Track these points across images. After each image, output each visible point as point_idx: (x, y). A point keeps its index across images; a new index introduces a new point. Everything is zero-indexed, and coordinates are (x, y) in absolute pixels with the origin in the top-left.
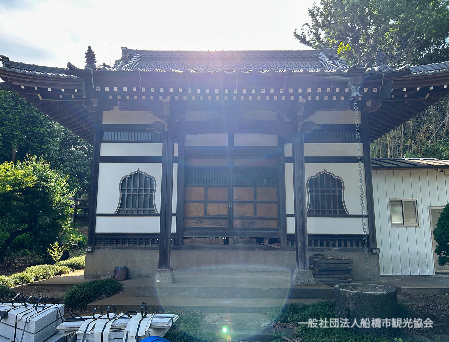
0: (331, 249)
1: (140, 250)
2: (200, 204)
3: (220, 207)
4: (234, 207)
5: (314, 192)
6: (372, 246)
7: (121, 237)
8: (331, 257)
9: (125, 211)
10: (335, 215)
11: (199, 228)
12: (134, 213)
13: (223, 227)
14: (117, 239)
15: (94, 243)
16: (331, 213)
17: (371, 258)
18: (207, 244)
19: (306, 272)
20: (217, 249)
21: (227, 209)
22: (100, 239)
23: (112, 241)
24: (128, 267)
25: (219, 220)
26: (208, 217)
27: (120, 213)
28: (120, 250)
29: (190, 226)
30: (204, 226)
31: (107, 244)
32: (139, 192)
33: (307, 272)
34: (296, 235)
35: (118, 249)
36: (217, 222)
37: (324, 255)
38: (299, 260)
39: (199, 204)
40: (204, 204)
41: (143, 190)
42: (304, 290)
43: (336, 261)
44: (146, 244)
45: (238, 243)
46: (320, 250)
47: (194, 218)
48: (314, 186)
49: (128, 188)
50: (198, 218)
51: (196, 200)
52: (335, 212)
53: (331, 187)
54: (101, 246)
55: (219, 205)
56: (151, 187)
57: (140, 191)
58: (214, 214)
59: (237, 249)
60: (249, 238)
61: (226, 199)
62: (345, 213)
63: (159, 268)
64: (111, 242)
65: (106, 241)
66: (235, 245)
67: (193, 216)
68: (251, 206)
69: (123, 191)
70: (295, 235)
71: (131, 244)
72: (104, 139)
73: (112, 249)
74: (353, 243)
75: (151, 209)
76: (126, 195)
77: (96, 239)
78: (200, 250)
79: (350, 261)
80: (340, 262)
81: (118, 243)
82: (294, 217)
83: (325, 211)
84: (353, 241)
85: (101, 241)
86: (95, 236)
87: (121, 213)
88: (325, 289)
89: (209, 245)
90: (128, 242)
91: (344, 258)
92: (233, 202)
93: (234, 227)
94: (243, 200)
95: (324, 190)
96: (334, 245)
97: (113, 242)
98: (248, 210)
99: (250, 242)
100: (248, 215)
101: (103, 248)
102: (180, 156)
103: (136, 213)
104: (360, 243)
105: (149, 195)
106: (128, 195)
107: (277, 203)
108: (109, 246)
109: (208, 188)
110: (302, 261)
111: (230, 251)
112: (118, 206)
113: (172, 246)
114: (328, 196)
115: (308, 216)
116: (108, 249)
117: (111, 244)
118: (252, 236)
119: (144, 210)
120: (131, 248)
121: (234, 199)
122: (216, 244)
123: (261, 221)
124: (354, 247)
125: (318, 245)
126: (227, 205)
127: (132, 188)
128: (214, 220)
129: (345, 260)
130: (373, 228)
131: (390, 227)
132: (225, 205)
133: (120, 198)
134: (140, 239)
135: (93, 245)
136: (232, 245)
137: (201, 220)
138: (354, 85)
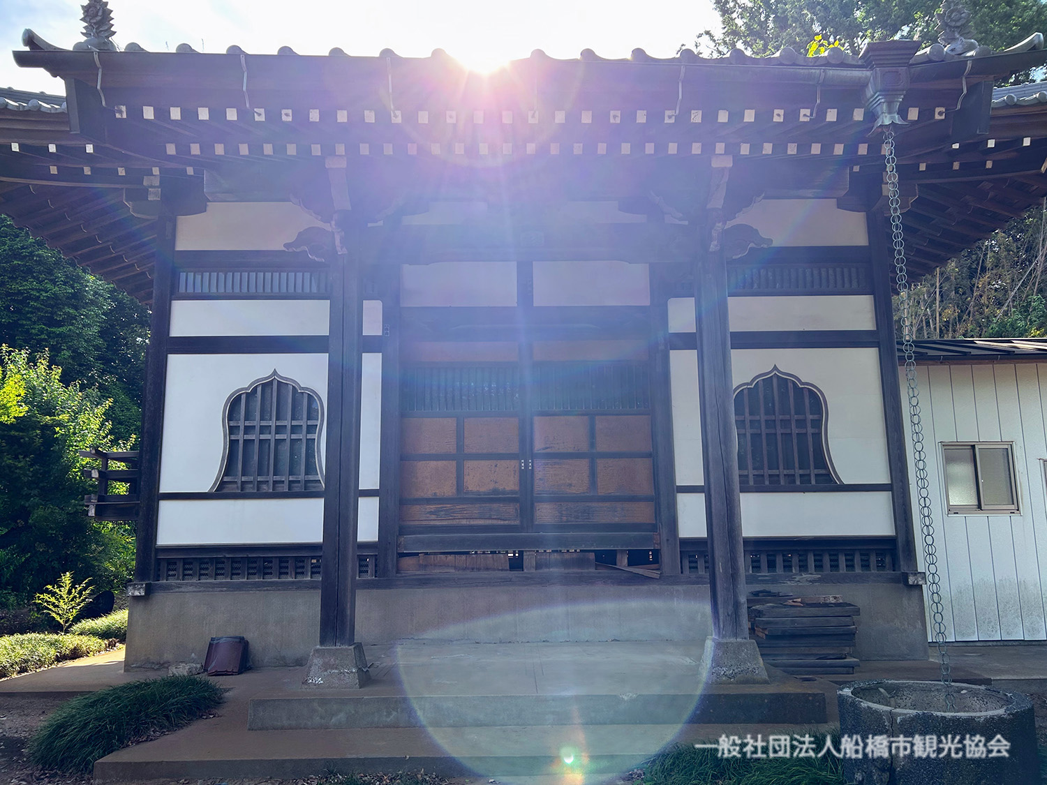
0: (798, 578)
1: (279, 590)
2: (444, 462)
3: (497, 469)
4: (537, 469)
5: (748, 424)
6: (904, 569)
7: (227, 556)
8: (799, 600)
9: (239, 485)
10: (804, 485)
11: (443, 526)
12: (264, 491)
13: (506, 522)
14: (218, 561)
15: (152, 572)
16: (794, 482)
17: (903, 599)
18: (465, 569)
19: (741, 645)
20: (490, 583)
21: (517, 474)
22: (171, 563)
23: (203, 566)
24: (249, 636)
25: (495, 506)
26: (467, 496)
27: (225, 491)
28: (225, 591)
29: (417, 523)
30: (455, 522)
31: (191, 575)
32: (277, 433)
33: (745, 644)
34: (709, 542)
35: (218, 589)
36: (490, 509)
37: (781, 594)
38: (721, 611)
39: (441, 464)
40: (454, 463)
41: (289, 428)
42: (738, 697)
43: (814, 611)
44: (296, 573)
45: (547, 565)
46: (765, 580)
47: (428, 501)
48: (747, 410)
49: (247, 423)
50: (439, 499)
51: (434, 452)
52: (805, 478)
53: (793, 413)
54: (172, 581)
55: (496, 466)
56: (309, 418)
57: (279, 429)
58: (482, 490)
59: (544, 581)
60: (576, 551)
61: (515, 448)
62: (832, 480)
63: (322, 643)
64: (201, 569)
65: (187, 566)
66: (540, 571)
67: (425, 496)
68: (584, 464)
69: (232, 430)
70: (707, 542)
71: (255, 574)
72: (182, 290)
73: (202, 589)
74: (852, 560)
75: (311, 478)
76: (241, 442)
77: (158, 561)
78: (446, 586)
79: (850, 610)
80: (824, 611)
81: (220, 572)
82: (704, 494)
83: (778, 476)
84: (853, 555)
85: (174, 567)
86: (156, 555)
87: (229, 489)
88: (797, 695)
89: (469, 574)
90: (248, 568)
91: (832, 600)
92: (534, 456)
93: (536, 523)
94: (562, 451)
95: (775, 421)
96: (803, 567)
97: (207, 569)
98: (574, 478)
99: (580, 562)
100: (573, 490)
101: (179, 587)
102: (387, 333)
103: (269, 488)
104: (873, 560)
105: (304, 441)
106: (246, 441)
107: (649, 455)
108: (195, 580)
109: (465, 420)
110: (730, 613)
111: (526, 587)
112: (220, 471)
113: (369, 577)
114: (787, 436)
115: (742, 491)
116: (191, 589)
117: (199, 576)
118: (585, 547)
119: (290, 482)
120: (257, 586)
121: (536, 449)
122: (487, 569)
123: (608, 504)
124: (857, 571)
125: (762, 567)
126: (517, 465)
127: (256, 423)
128: (483, 505)
129: (836, 606)
130: (906, 520)
131: (945, 516)
132: (513, 464)
133: (225, 449)
134: (282, 560)
135: (149, 580)
136: (532, 573)
137: (449, 506)
138: (883, 93)
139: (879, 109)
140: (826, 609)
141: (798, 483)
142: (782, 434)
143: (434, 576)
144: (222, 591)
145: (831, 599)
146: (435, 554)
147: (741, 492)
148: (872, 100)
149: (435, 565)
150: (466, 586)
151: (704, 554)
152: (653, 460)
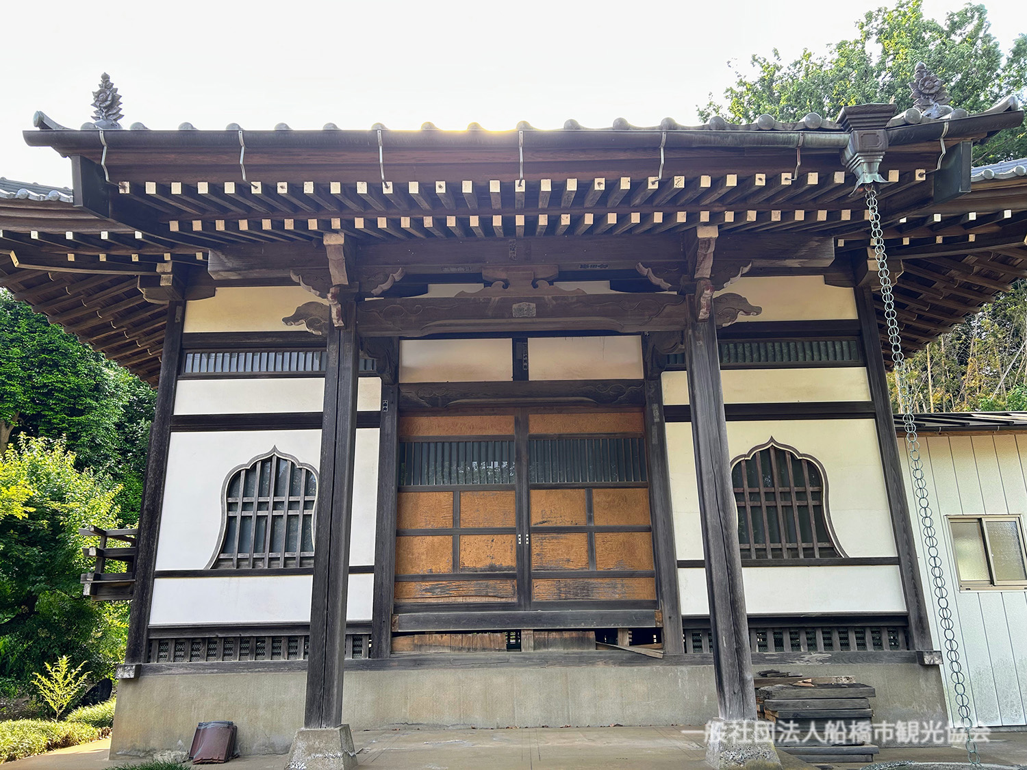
0: (807, 657)
1: (271, 671)
2: (439, 537)
3: (494, 544)
4: (534, 545)
5: (747, 497)
6: (918, 647)
7: (220, 635)
8: (810, 680)
9: (235, 562)
10: (808, 559)
11: (438, 605)
12: (260, 568)
13: (503, 600)
14: (210, 641)
15: (143, 653)
16: (797, 555)
17: (920, 680)
18: (460, 649)
20: (486, 664)
21: (514, 550)
22: (162, 642)
23: (194, 646)
24: (238, 721)
25: (491, 582)
26: (463, 573)
27: (221, 568)
28: (217, 673)
29: (411, 601)
30: (451, 600)
31: (182, 656)
32: (274, 509)
34: (712, 619)
35: (209, 671)
36: (487, 586)
37: (790, 675)
38: (726, 689)
39: (436, 539)
40: (450, 538)
41: (286, 504)
43: (826, 692)
44: (289, 654)
45: (546, 645)
46: (773, 660)
47: (424, 578)
48: (746, 483)
49: (246, 500)
50: (435, 576)
51: (429, 527)
52: (809, 552)
53: (792, 485)
54: (163, 663)
55: (493, 541)
56: (306, 494)
57: (277, 505)
58: (479, 566)
59: (543, 662)
61: (511, 522)
62: (835, 554)
63: (307, 724)
64: (192, 650)
65: (179, 647)
66: (538, 651)
67: (421, 573)
68: (582, 539)
69: (231, 506)
70: (710, 619)
71: (247, 654)
72: (188, 370)
73: (192, 671)
74: (863, 638)
75: (306, 554)
76: (239, 519)
77: (150, 642)
78: (441, 667)
79: (864, 692)
80: (837, 692)
81: (212, 652)
82: (705, 569)
83: (781, 549)
84: (864, 633)
85: (165, 648)
86: (148, 635)
87: (225, 566)
89: (465, 655)
90: (241, 649)
92: (531, 530)
93: (534, 600)
94: (559, 525)
95: (774, 493)
96: (812, 646)
97: (199, 649)
98: (572, 553)
99: (580, 641)
100: (571, 566)
101: (169, 669)
102: (385, 409)
103: (264, 565)
104: (885, 637)
105: (301, 518)
106: (243, 518)
107: (649, 529)
108: (186, 662)
109: (462, 494)
110: (736, 692)
111: (524, 669)
112: (217, 548)
113: (363, 657)
114: (787, 509)
115: (745, 564)
116: (181, 671)
117: (191, 658)
118: (585, 626)
119: (286, 559)
120: (249, 667)
121: (533, 523)
122: (484, 649)
123: (607, 580)
124: (869, 650)
125: (769, 646)
126: (514, 540)
127: (254, 499)
128: (480, 582)
129: (849, 687)
130: (917, 595)
131: (957, 592)
132: (510, 538)
133: (222, 525)
134: (275, 639)
135: (140, 661)
136: (530, 653)
137: (444, 583)
138: (862, 154)
139: (859, 169)
140: (839, 690)
141: (802, 556)
142: (782, 506)
143: (429, 657)
144: (212, 673)
145: (844, 680)
146: (431, 633)
147: (743, 566)
148: (851, 161)
149: (430, 646)
150: (462, 668)
151: (707, 632)
152: (653, 534)
